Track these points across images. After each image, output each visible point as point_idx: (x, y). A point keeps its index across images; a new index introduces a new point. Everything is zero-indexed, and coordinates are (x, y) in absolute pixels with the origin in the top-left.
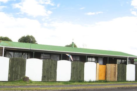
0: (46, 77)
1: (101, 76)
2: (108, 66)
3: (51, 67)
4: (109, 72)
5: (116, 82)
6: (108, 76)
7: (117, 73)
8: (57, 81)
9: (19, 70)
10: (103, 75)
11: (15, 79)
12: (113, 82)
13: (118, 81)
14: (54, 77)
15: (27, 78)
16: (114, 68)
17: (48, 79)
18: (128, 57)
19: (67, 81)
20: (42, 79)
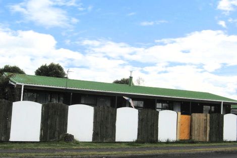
0: (99, 135)
1: (184, 132)
2: (195, 116)
3: (106, 119)
4: (196, 126)
5: (208, 143)
6: (195, 133)
7: (208, 129)
8: (116, 141)
9: (57, 123)
10: (187, 131)
11: (50, 138)
12: (203, 142)
13: (211, 141)
14: (112, 134)
15: (71, 137)
16: (205, 120)
17: (102, 138)
18: (223, 101)
19: (132, 141)
20: (94, 139)
